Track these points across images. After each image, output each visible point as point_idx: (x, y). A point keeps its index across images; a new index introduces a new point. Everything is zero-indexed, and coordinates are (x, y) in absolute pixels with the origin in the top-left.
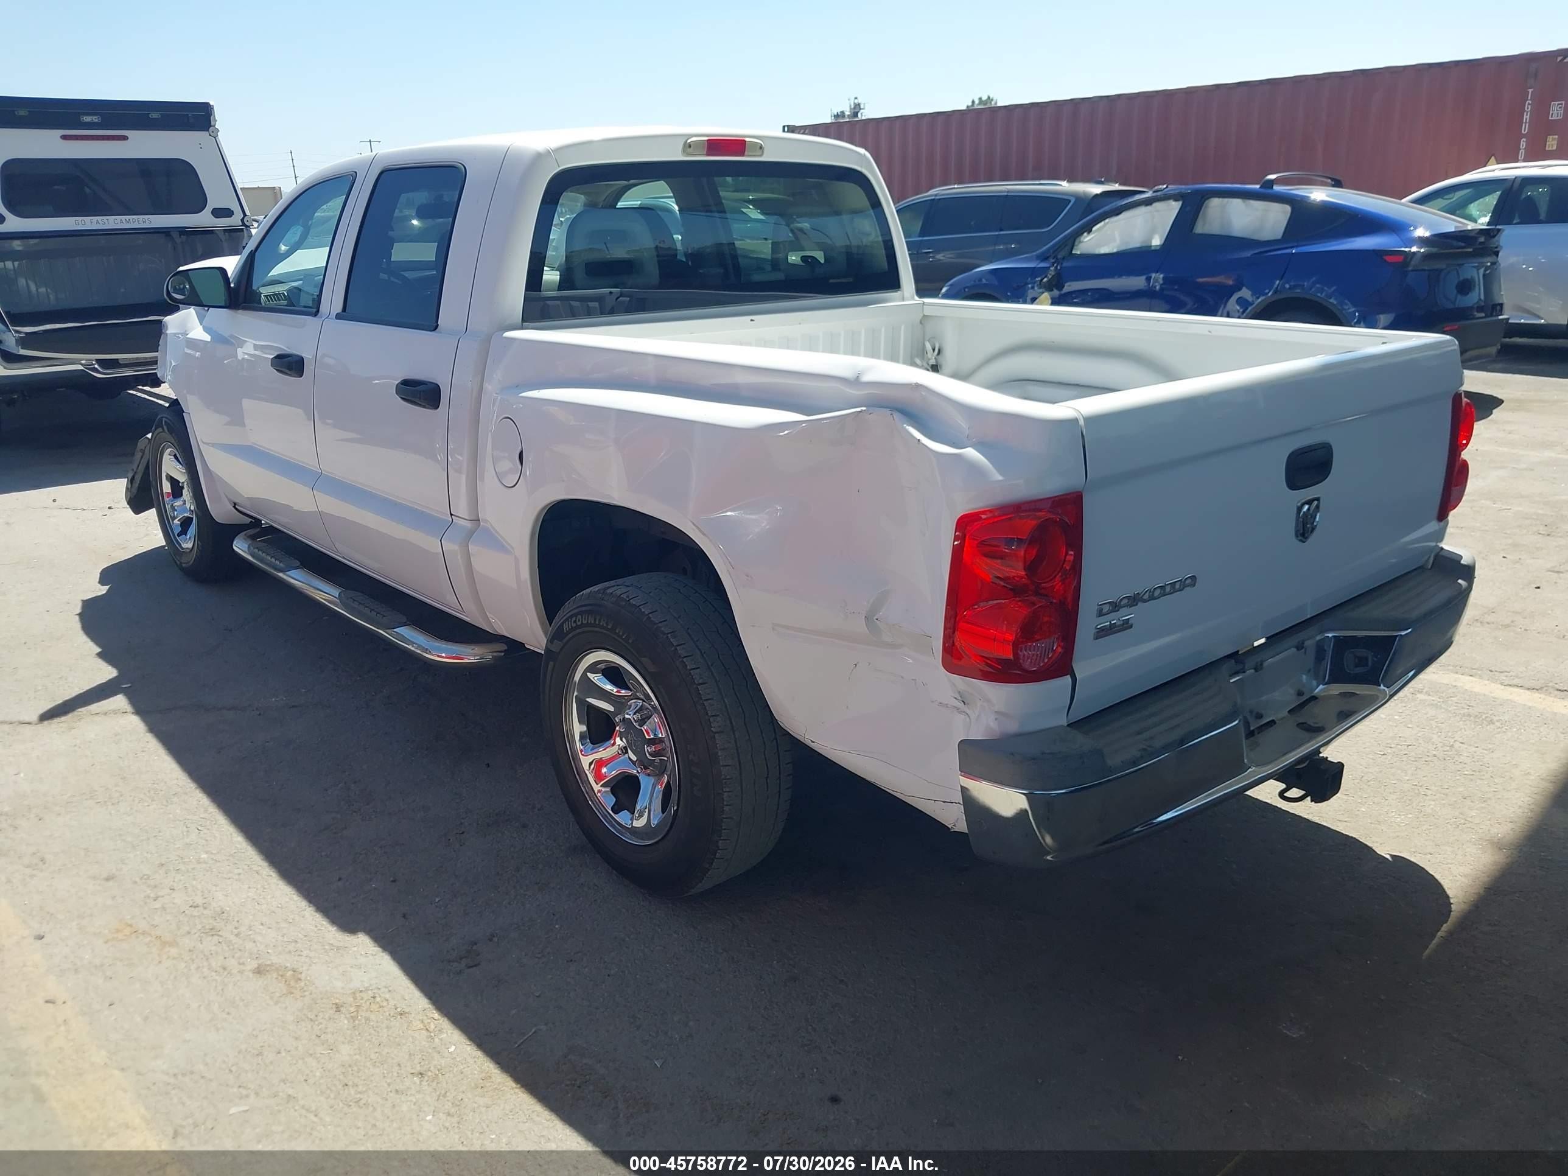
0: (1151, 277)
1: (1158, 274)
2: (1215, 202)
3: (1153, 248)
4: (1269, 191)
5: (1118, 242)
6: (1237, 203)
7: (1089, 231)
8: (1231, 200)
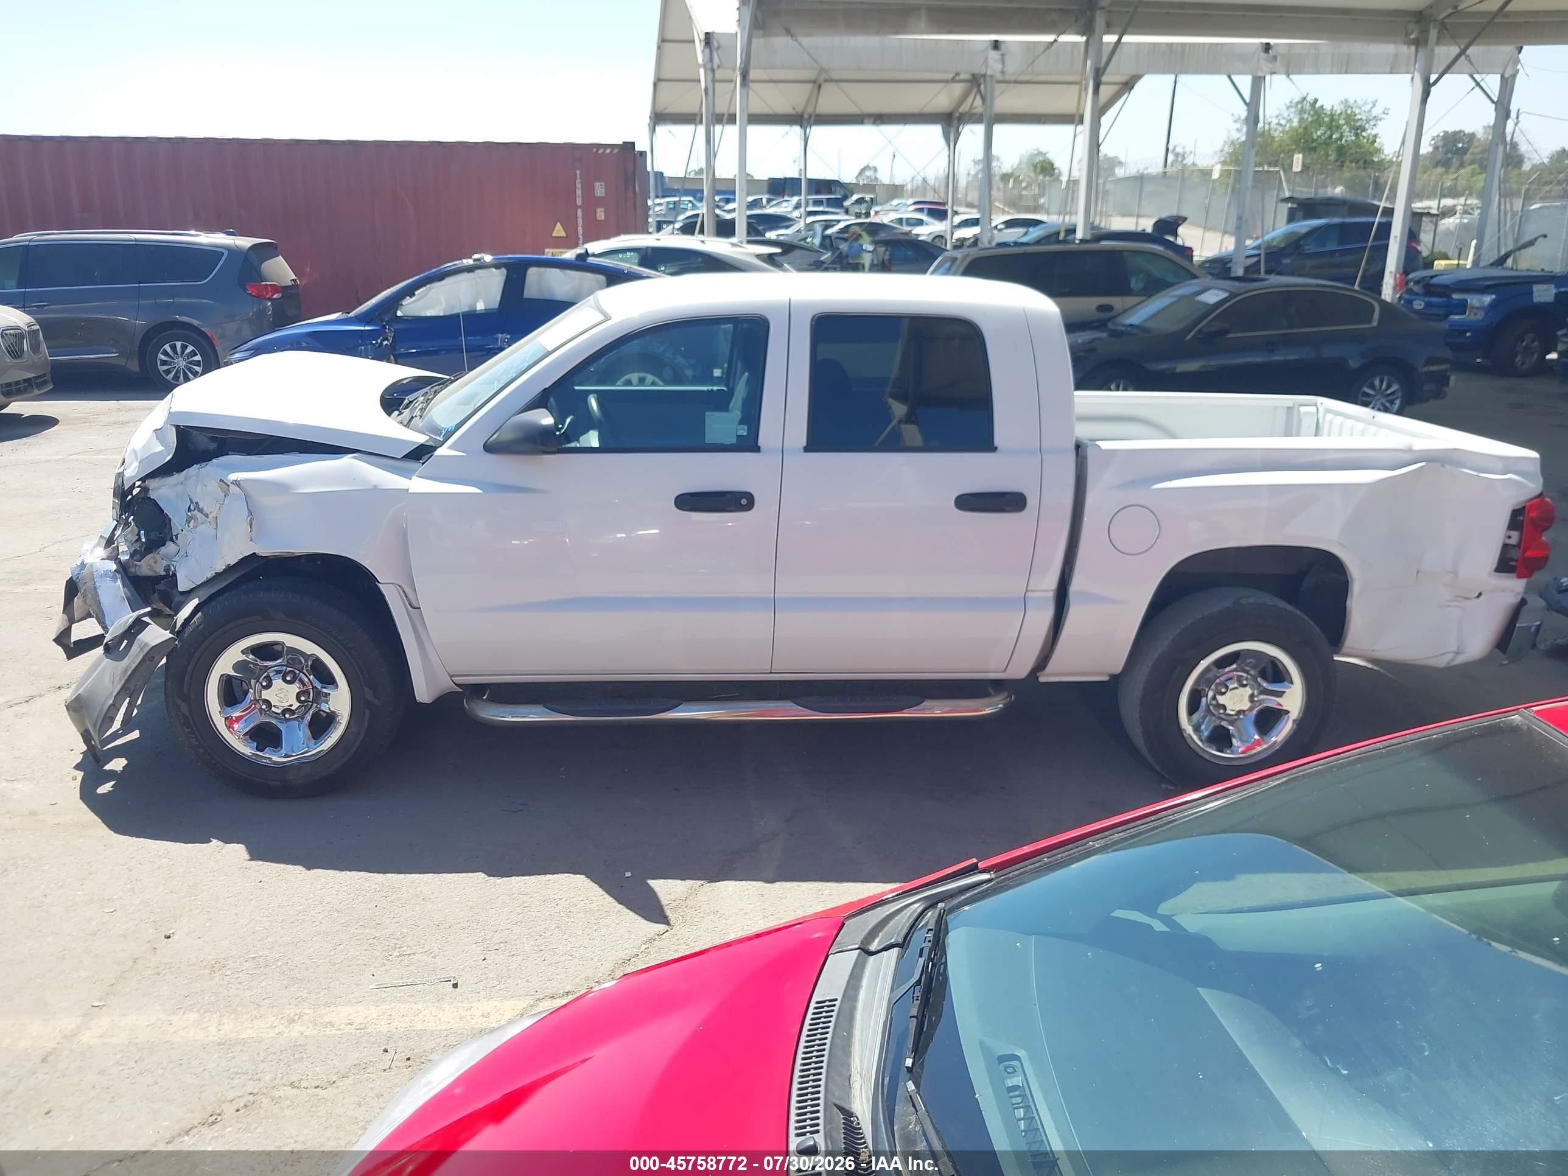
0: (498, 338)
1: (504, 335)
2: (532, 271)
3: (478, 312)
4: (584, 263)
5: (444, 305)
6: (555, 272)
7: (412, 295)
8: (548, 270)
